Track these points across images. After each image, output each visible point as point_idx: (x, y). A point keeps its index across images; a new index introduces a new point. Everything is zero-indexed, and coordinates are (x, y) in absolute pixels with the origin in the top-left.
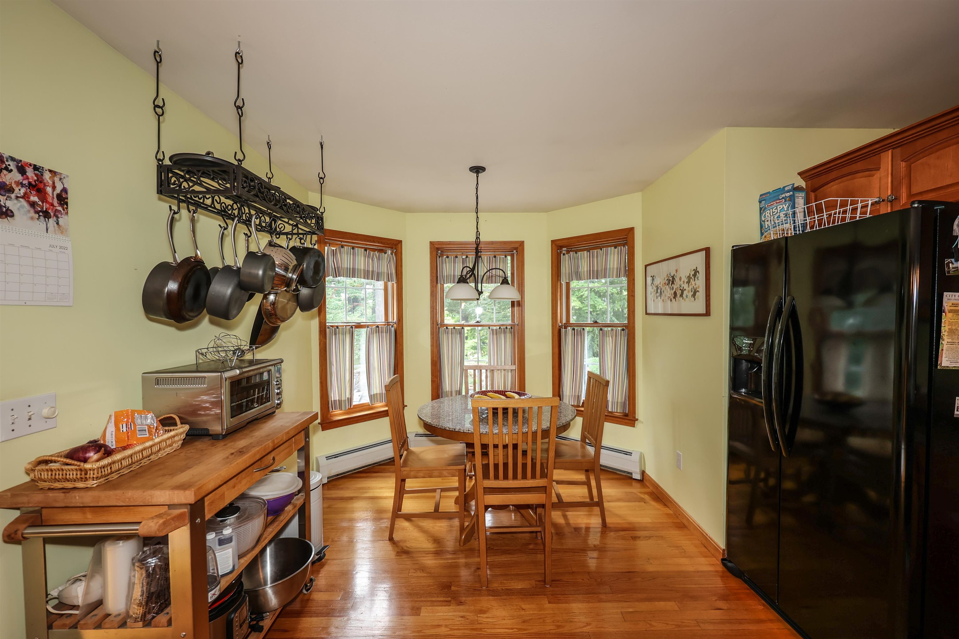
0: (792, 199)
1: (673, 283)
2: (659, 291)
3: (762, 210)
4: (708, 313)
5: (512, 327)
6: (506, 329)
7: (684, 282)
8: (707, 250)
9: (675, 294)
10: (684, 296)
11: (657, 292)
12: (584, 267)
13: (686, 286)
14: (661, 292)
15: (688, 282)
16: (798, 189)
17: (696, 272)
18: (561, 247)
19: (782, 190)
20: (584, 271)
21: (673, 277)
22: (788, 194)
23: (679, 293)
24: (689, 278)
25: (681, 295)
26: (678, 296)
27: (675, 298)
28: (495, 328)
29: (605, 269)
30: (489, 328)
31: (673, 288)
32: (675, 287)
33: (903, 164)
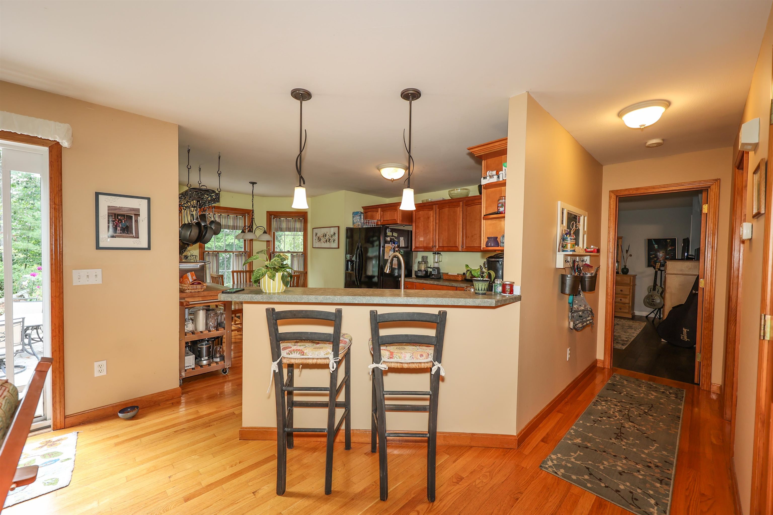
0: (360, 216)
1: (325, 236)
2: (319, 239)
3: (353, 217)
4: (338, 248)
5: (245, 252)
6: (242, 254)
7: (330, 237)
8: (339, 227)
9: (326, 241)
10: (330, 241)
11: (318, 239)
12: (284, 225)
13: (331, 238)
14: (320, 239)
15: (332, 237)
16: (361, 213)
17: (334, 234)
18: (271, 215)
19: (358, 212)
20: (284, 228)
21: (326, 234)
22: (360, 214)
23: (328, 240)
24: (332, 235)
25: (329, 241)
26: (328, 241)
27: (326, 242)
28: (237, 253)
29: (295, 228)
30: (233, 253)
31: (325, 238)
32: (326, 238)
33: (382, 212)
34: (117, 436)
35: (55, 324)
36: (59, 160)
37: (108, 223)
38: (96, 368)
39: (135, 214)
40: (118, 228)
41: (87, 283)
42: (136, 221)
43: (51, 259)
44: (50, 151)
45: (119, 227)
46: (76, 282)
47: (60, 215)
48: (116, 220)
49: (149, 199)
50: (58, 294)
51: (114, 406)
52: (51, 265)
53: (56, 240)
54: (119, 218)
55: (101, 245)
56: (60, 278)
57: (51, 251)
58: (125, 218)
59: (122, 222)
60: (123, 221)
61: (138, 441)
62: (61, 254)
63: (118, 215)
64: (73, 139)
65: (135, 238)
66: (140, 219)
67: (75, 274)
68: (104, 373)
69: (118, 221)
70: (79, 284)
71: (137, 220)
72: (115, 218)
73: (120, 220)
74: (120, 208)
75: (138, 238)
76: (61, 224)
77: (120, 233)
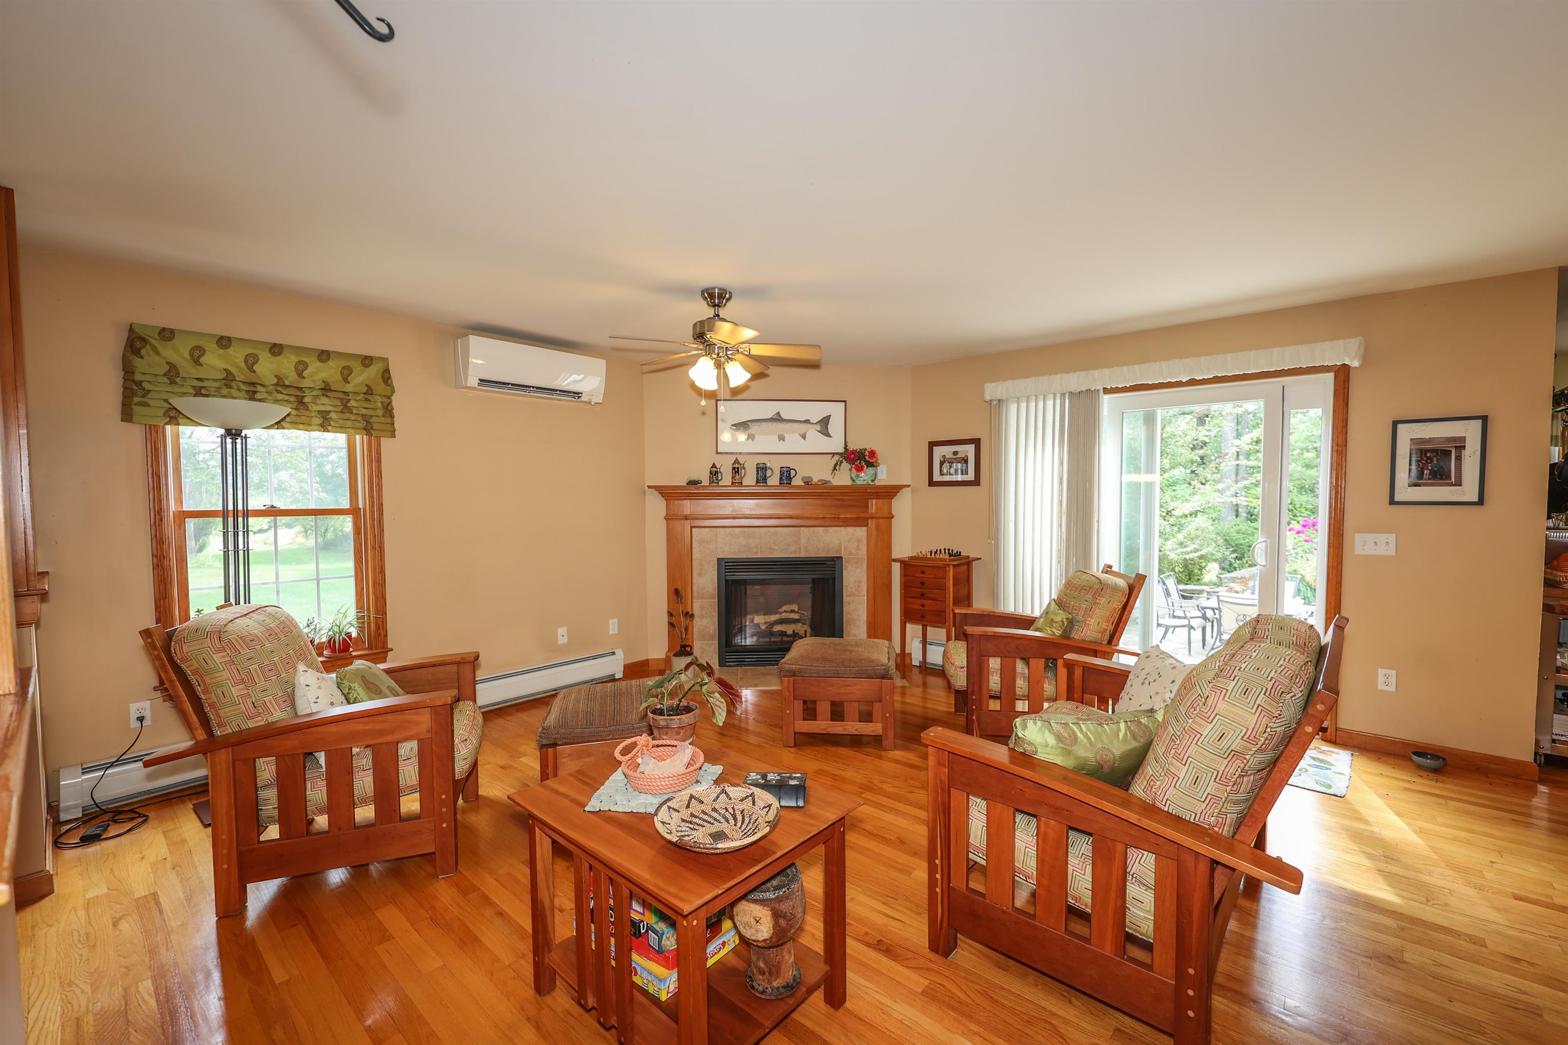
34: (1409, 782)
35: (1330, 603)
36: (1346, 386)
37: (1410, 465)
38: (1381, 679)
39: (1456, 447)
40: (1425, 472)
41: (1373, 552)
42: (1459, 459)
43: (1330, 518)
44: (1336, 377)
45: (1427, 469)
46: (1358, 550)
47: (1344, 459)
48: (1422, 459)
49: (1485, 419)
50: (1335, 564)
51: (1406, 744)
52: (1330, 525)
53: (1337, 493)
54: (1428, 455)
55: (1398, 498)
56: (1339, 543)
57: (1330, 507)
58: (1437, 454)
59: (1432, 461)
60: (1435, 459)
61: (1442, 801)
62: (1343, 511)
63: (1426, 451)
64: (1366, 358)
65: (1455, 485)
66: (1466, 453)
67: (1359, 538)
68: (1392, 688)
69: (1426, 461)
70: (1363, 553)
71: (1461, 457)
72: (1421, 457)
73: (1428, 458)
74: (1430, 440)
75: (1460, 485)
76: (1343, 471)
77: (1429, 479)
